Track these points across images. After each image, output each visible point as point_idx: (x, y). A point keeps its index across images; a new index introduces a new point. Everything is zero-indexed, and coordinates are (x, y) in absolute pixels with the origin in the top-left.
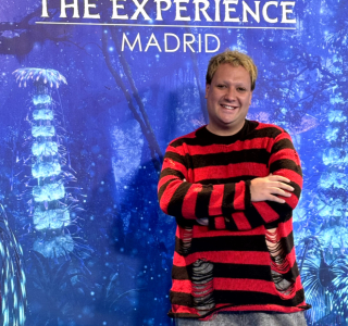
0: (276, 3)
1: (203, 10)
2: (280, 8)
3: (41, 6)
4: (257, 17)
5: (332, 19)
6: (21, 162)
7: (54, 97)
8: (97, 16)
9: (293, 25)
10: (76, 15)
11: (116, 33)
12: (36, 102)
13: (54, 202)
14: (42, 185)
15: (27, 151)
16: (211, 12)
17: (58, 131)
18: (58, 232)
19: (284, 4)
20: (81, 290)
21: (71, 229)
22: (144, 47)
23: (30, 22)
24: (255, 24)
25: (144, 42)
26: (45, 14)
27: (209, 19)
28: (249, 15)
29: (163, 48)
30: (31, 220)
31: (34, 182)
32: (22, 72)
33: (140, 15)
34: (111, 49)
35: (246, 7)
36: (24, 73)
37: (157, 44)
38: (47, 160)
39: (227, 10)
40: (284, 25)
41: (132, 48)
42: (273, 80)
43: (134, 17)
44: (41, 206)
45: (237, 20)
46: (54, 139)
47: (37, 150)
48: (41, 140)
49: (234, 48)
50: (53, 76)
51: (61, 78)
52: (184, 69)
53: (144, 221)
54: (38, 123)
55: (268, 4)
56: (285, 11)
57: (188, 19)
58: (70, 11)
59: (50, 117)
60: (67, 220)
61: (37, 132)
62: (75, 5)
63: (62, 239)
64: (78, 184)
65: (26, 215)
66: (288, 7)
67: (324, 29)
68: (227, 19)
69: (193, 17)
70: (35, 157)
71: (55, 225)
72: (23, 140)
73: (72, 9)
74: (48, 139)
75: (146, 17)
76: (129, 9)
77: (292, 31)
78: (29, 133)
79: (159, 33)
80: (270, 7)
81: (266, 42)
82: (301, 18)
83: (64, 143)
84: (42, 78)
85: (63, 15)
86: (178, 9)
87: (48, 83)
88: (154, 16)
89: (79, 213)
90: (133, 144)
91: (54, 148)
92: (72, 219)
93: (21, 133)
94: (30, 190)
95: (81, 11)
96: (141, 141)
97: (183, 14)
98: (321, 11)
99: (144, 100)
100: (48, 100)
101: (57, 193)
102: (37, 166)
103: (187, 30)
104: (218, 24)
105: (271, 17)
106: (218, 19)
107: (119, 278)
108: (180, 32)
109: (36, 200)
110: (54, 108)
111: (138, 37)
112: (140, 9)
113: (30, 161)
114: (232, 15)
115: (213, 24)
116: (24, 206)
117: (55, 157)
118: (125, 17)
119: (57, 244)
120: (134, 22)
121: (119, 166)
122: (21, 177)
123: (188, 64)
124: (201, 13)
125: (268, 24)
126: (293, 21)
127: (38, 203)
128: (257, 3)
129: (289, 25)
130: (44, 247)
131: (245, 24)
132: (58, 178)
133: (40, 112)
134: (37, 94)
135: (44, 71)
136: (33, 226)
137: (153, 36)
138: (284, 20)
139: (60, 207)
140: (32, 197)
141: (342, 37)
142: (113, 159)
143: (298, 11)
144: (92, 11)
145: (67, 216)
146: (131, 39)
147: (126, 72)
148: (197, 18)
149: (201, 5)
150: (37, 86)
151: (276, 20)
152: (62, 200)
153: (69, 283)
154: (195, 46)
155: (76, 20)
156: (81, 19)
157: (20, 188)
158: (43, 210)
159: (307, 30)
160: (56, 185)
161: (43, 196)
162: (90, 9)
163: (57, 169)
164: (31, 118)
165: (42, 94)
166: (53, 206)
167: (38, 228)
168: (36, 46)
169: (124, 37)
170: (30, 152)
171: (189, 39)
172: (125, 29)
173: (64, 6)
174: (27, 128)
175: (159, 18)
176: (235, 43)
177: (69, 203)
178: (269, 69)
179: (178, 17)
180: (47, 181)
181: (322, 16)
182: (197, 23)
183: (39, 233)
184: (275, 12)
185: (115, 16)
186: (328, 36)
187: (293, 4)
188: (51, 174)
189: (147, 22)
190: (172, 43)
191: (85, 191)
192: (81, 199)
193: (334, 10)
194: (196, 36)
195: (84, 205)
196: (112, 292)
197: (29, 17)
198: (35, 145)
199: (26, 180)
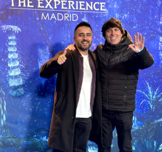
0: (98, 3)
1: (72, 5)
2: (100, 5)
3: (11, 2)
4: (91, 8)
5: (119, 10)
6: (4, 60)
7: (16, 36)
8: (33, 6)
9: (105, 11)
10: (25, 6)
11: (40, 13)
12: (9, 38)
13: (16, 76)
14: (12, 69)
15: (6, 56)
16: (75, 6)
17: (18, 49)
18: (18, 87)
19: (101, 3)
20: (27, 108)
21: (23, 86)
22: (50, 18)
23: (7, 8)
24: (91, 10)
25: (50, 17)
26: (13, 5)
27: (74, 8)
28: (88, 7)
29: (57, 19)
30: (8, 82)
31: (9, 68)
32: (4, 27)
33: (49, 6)
34: (38, 19)
35: (87, 4)
36: (5, 27)
37: (55, 17)
38: (14, 60)
39: (81, 5)
40: (101, 11)
41: (45, 19)
42: (97, 31)
43: (46, 7)
44: (12, 77)
45: (84, 9)
46: (16, 52)
47: (10, 56)
48: (11, 52)
49: (83, 19)
50: (16, 29)
51: (19, 29)
52: (65, 27)
53: (50, 83)
54: (10, 46)
55: (95, 3)
56: (102, 6)
57: (66, 8)
58: (22, 4)
59: (15, 44)
60: (21, 82)
61: (10, 49)
62: (24, 2)
63: (19, 90)
64: (25, 69)
65: (6, 80)
66: (103, 5)
67: (116, 13)
68: (81, 8)
69: (68, 7)
70: (9, 59)
71: (17, 84)
72: (5, 52)
73: (23, 3)
74: (14, 52)
75: (51, 7)
76: (44, 4)
77: (104, 14)
78: (7, 50)
79: (56, 13)
80: (96, 5)
81: (95, 17)
82: (107, 9)
83: (20, 54)
84: (12, 29)
85: (20, 5)
86: (63, 4)
87: (14, 31)
88: (54, 7)
89: (26, 80)
90: (46, 54)
91: (16, 56)
92: (23, 82)
93: (4, 50)
94: (7, 71)
95: (26, 4)
96: (49, 53)
97: (64, 6)
98: (115, 6)
99: (50, 38)
100: (14, 37)
101: (17, 72)
102: (10, 62)
103: (66, 12)
104: (77, 10)
105: (97, 8)
106: (77, 8)
107: (41, 104)
108: (63, 13)
109: (10, 75)
110: (17, 40)
111: (48, 14)
112: (49, 4)
113: (7, 60)
114: (82, 7)
115: (76, 10)
116: (5, 77)
117: (17, 59)
118: (43, 7)
119: (18, 91)
120: (46, 9)
121: (41, 63)
122: (4, 66)
123: (66, 25)
124: (71, 6)
125: (96, 11)
126: (105, 10)
127: (11, 76)
128: (92, 3)
129: (103, 11)
130: (13, 93)
131: (87, 11)
132: (18, 67)
133: (11, 42)
134: (10, 35)
135: (12, 27)
136: (9, 84)
137: (53, 14)
138: (101, 9)
139: (19, 77)
140: (8, 74)
141: (122, 16)
142: (38, 60)
143: (106, 6)
144: (30, 4)
145: (21, 81)
146: (45, 15)
147: (43, 27)
148: (70, 8)
149: (71, 3)
150: (10, 32)
151: (98, 9)
152: (19, 75)
153: (22, 106)
154: (69, 18)
155: (24, 7)
156: (26, 7)
157: (4, 70)
158: (12, 79)
159: (110, 13)
160: (17, 69)
161: (12, 73)
162: (30, 3)
163: (18, 63)
164: (8, 44)
165: (12, 35)
166: (16, 77)
167: (10, 85)
168: (10, 17)
169: (43, 14)
170: (7, 57)
171: (66, 15)
172: (43, 11)
173: (20, 2)
174: (6, 48)
175: (56, 7)
176: (83, 18)
177: (22, 76)
178: (96, 27)
179: (63, 7)
180: (14, 68)
181: (115, 8)
182: (70, 10)
183: (11, 87)
184: (98, 6)
185: (39, 6)
186: (117, 15)
187: (105, 3)
188: (15, 65)
189: (51, 9)
190: (60, 17)
191: (28, 72)
192: (27, 75)
193: (119, 6)
194: (69, 15)
195: (27, 77)
196: (38, 109)
197: (7, 6)
198: (9, 54)
199: (6, 67)
